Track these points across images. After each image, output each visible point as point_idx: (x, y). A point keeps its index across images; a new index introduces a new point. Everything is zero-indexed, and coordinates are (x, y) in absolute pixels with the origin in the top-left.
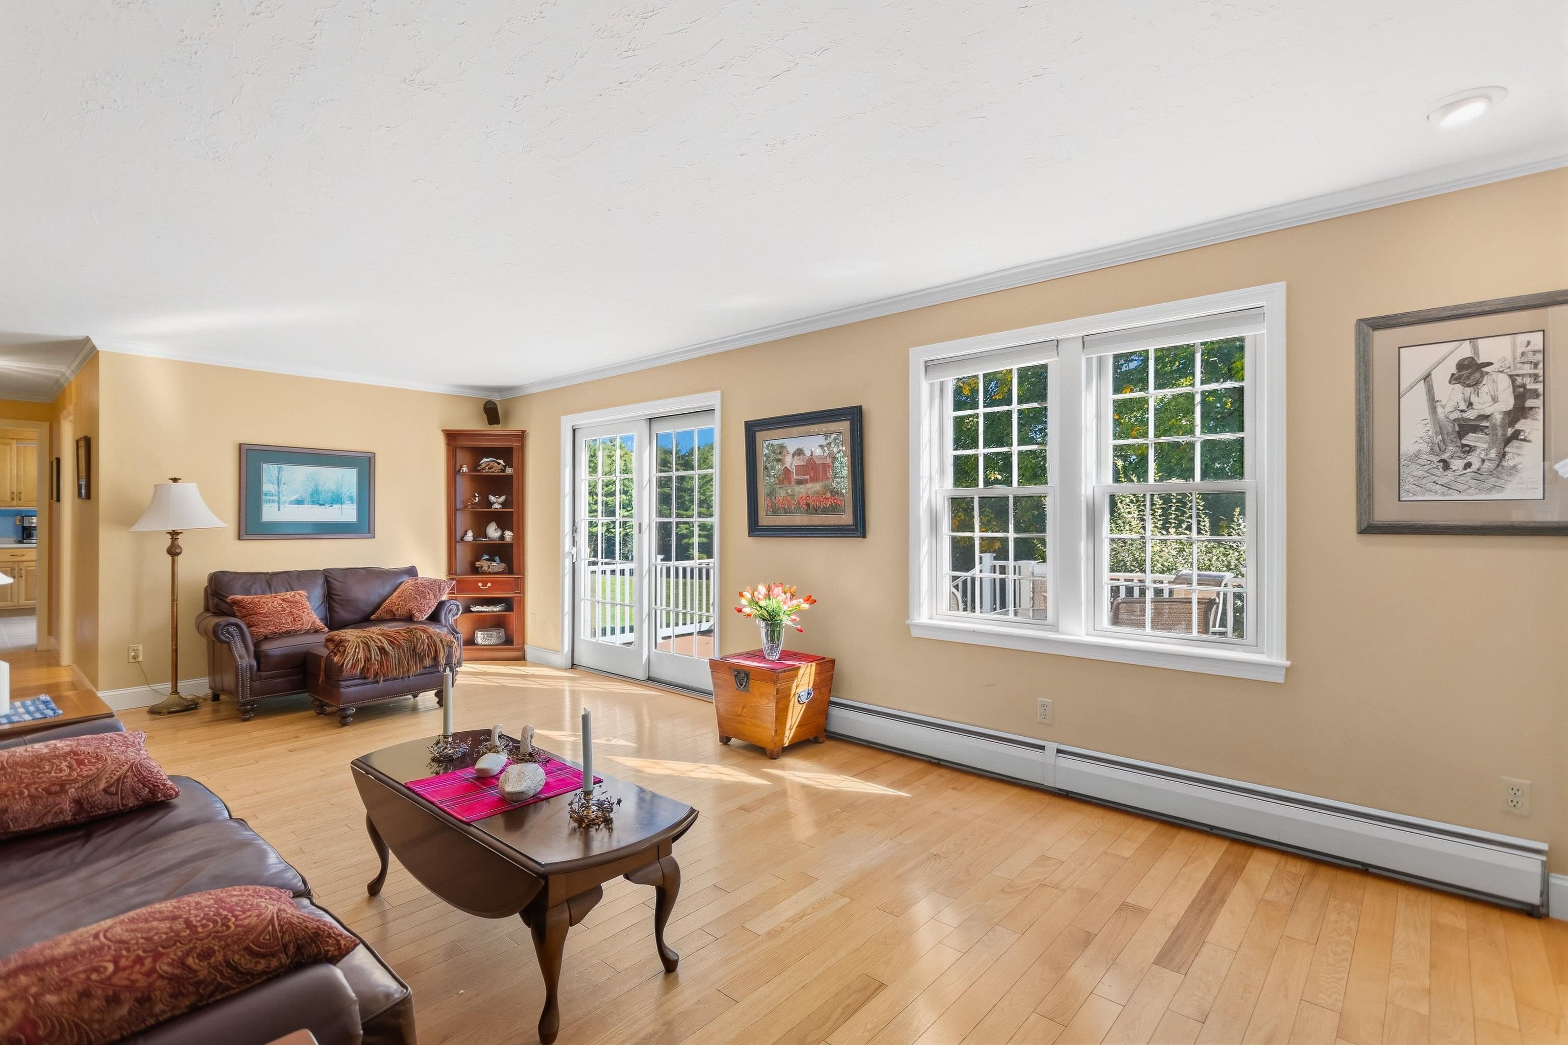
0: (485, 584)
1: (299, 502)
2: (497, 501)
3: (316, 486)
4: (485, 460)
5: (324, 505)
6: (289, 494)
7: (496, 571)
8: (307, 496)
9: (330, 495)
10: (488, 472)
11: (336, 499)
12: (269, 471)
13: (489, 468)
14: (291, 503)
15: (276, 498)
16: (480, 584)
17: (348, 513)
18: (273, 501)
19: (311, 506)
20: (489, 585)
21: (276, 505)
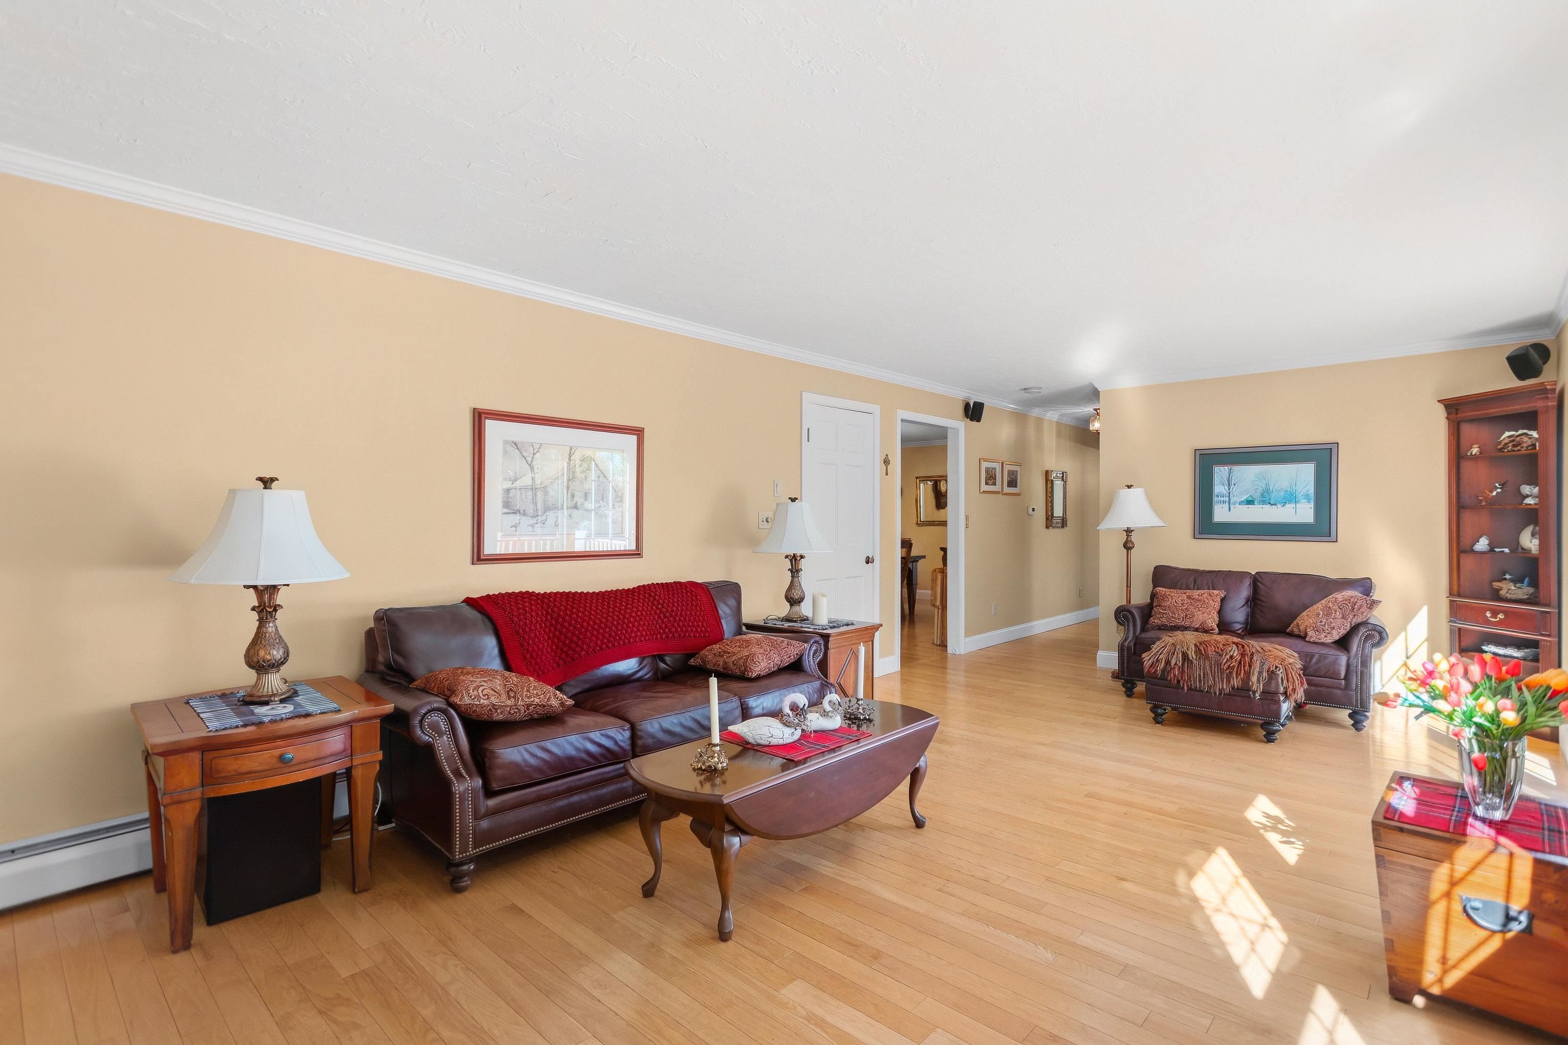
0: (1495, 614)
1: (1250, 502)
2: (1530, 494)
3: (1267, 484)
4: (1507, 434)
5: (1275, 504)
6: (1239, 495)
7: (1513, 597)
8: (1257, 496)
9: (1282, 494)
10: (1513, 451)
11: (1290, 498)
12: (1220, 473)
13: (1514, 446)
14: (1241, 503)
15: (1227, 499)
16: (1488, 614)
17: (1304, 513)
18: (1224, 502)
19: (1261, 506)
20: (1501, 616)
21: (1227, 505)
